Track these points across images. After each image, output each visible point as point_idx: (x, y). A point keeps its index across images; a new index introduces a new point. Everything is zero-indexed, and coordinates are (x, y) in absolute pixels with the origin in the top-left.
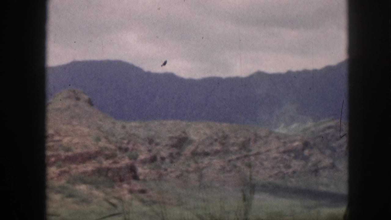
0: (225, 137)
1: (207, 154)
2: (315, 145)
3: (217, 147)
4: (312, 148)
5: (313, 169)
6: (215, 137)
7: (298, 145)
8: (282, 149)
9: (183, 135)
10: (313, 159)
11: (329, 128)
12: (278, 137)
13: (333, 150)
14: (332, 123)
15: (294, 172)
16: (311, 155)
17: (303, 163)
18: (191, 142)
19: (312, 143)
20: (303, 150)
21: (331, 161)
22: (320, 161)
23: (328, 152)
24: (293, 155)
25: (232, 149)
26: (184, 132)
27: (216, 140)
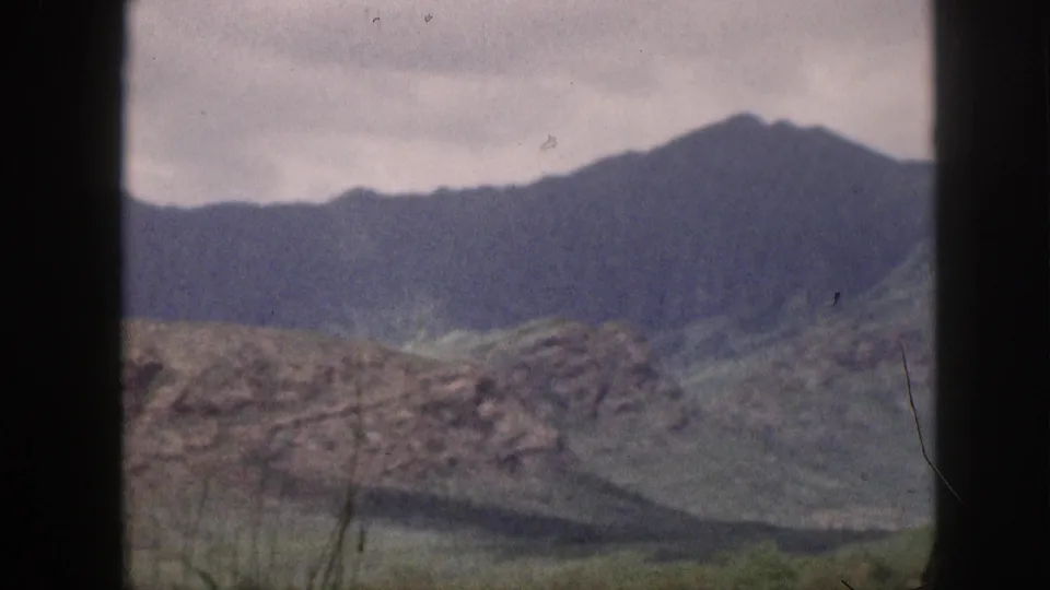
0: (263, 366)
1: (212, 411)
2: (508, 388)
3: (245, 392)
4: (501, 398)
5: (504, 453)
6: (238, 364)
7: (462, 390)
8: (418, 400)
9: (149, 359)
10: (504, 428)
11: (550, 343)
12: (409, 367)
13: (562, 403)
14: (554, 332)
15: (453, 462)
16: (498, 416)
17: (476, 436)
18: (171, 377)
19: (501, 384)
20: (478, 401)
21: (554, 434)
22: (523, 434)
23: (546, 408)
24: (448, 415)
25: (281, 396)
26: (151, 351)
27: (239, 373)
